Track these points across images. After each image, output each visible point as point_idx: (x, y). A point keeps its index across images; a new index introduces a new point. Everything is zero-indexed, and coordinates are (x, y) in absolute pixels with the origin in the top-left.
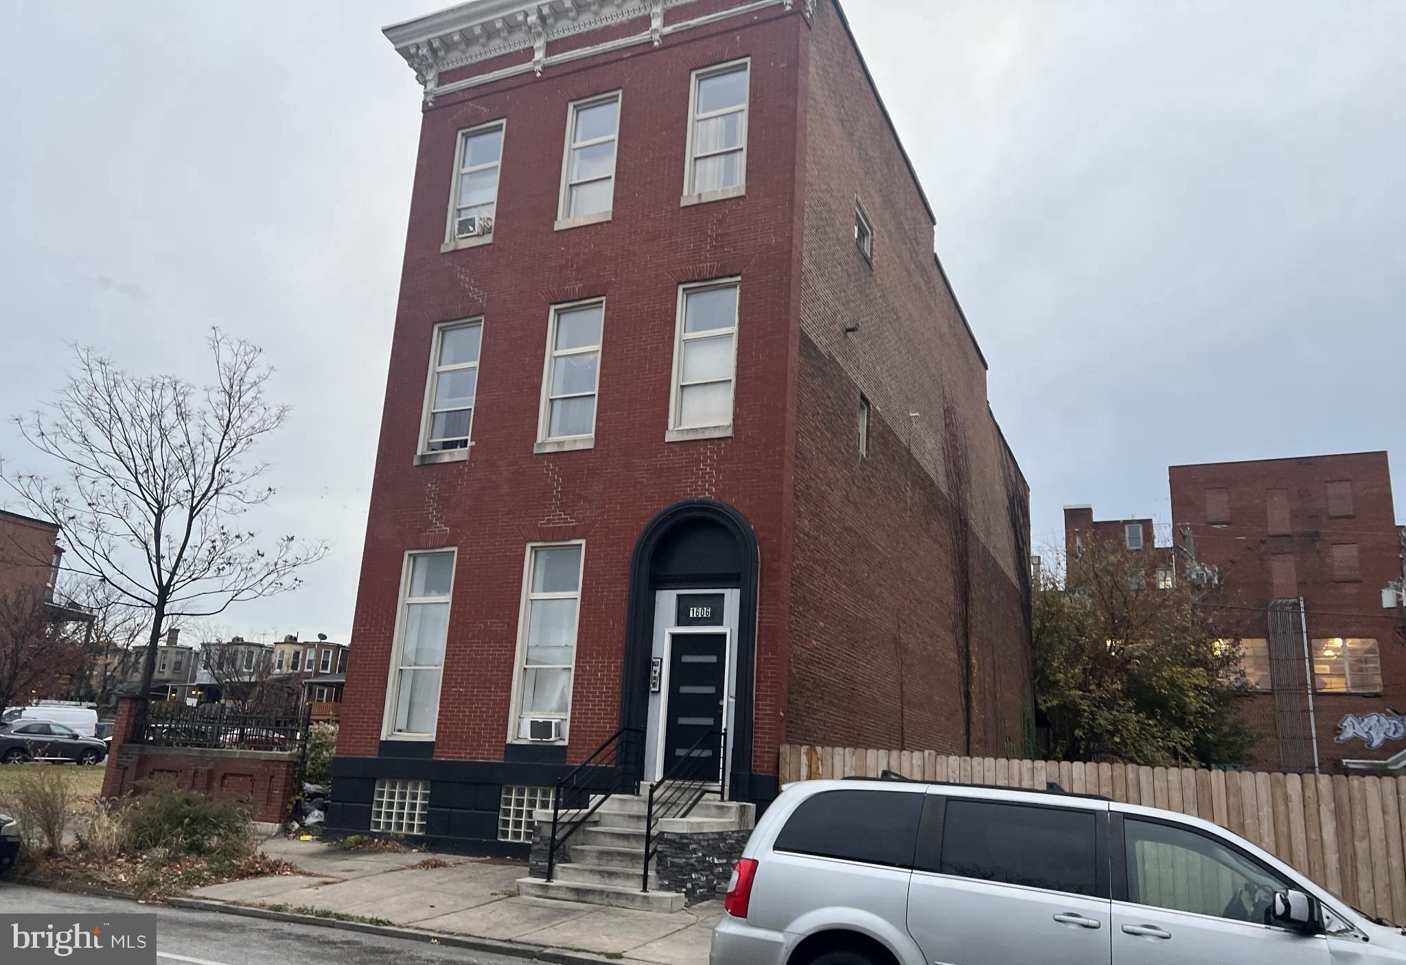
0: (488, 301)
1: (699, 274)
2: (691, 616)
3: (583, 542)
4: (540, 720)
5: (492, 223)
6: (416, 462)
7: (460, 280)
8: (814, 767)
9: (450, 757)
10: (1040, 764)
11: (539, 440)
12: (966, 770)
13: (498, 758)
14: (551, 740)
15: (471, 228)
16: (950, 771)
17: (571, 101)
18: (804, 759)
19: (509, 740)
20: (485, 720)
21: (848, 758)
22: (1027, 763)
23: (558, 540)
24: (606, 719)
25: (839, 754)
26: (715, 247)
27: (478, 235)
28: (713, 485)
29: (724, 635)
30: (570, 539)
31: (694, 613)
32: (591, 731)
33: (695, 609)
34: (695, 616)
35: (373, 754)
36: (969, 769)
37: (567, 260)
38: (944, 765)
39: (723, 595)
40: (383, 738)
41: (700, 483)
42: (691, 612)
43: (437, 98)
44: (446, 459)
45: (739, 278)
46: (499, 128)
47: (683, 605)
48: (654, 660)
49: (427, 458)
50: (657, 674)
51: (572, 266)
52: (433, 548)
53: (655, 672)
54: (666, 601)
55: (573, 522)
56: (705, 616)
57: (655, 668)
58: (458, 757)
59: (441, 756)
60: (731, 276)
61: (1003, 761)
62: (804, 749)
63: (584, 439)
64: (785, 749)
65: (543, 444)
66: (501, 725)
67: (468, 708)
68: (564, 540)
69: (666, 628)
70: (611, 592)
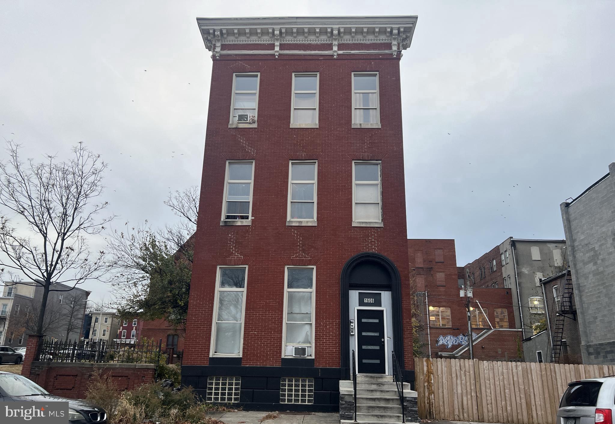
0: (257, 153)
1: (362, 157)
2: (365, 302)
3: (315, 267)
4: (300, 347)
5: (256, 119)
6: (221, 224)
7: (240, 142)
8: (429, 366)
9: (252, 365)
10: (519, 363)
11: (288, 220)
12: (491, 366)
13: (278, 365)
14: (305, 356)
15: (246, 119)
16: (485, 367)
17: (293, 72)
18: (425, 363)
19: (283, 357)
20: (269, 347)
21: (443, 363)
22: (514, 363)
23: (302, 266)
24: (333, 346)
25: (439, 361)
26: (369, 147)
27: (250, 123)
28: (376, 247)
29: (382, 311)
30: (308, 265)
31: (366, 301)
32: (325, 352)
33: (367, 299)
34: (367, 302)
35: (206, 364)
36: (492, 366)
37: (297, 142)
38: (482, 364)
39: (381, 293)
40: (211, 356)
41: (370, 245)
42: (365, 300)
43: (221, 56)
44: (239, 224)
45: (380, 162)
46: (257, 76)
47: (361, 297)
48: (351, 321)
49: (228, 222)
50: (353, 327)
51: (300, 145)
52: (234, 265)
53: (352, 326)
54: (354, 295)
55: (309, 258)
56: (372, 302)
57: (352, 324)
58: (256, 365)
59: (246, 364)
60: (377, 160)
61: (504, 363)
62: (425, 359)
63: (311, 221)
64: (416, 359)
65: (290, 222)
66: (278, 349)
67: (260, 341)
68: (306, 266)
69: (354, 307)
70: (331, 290)
